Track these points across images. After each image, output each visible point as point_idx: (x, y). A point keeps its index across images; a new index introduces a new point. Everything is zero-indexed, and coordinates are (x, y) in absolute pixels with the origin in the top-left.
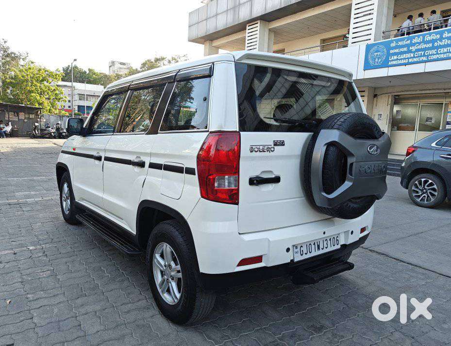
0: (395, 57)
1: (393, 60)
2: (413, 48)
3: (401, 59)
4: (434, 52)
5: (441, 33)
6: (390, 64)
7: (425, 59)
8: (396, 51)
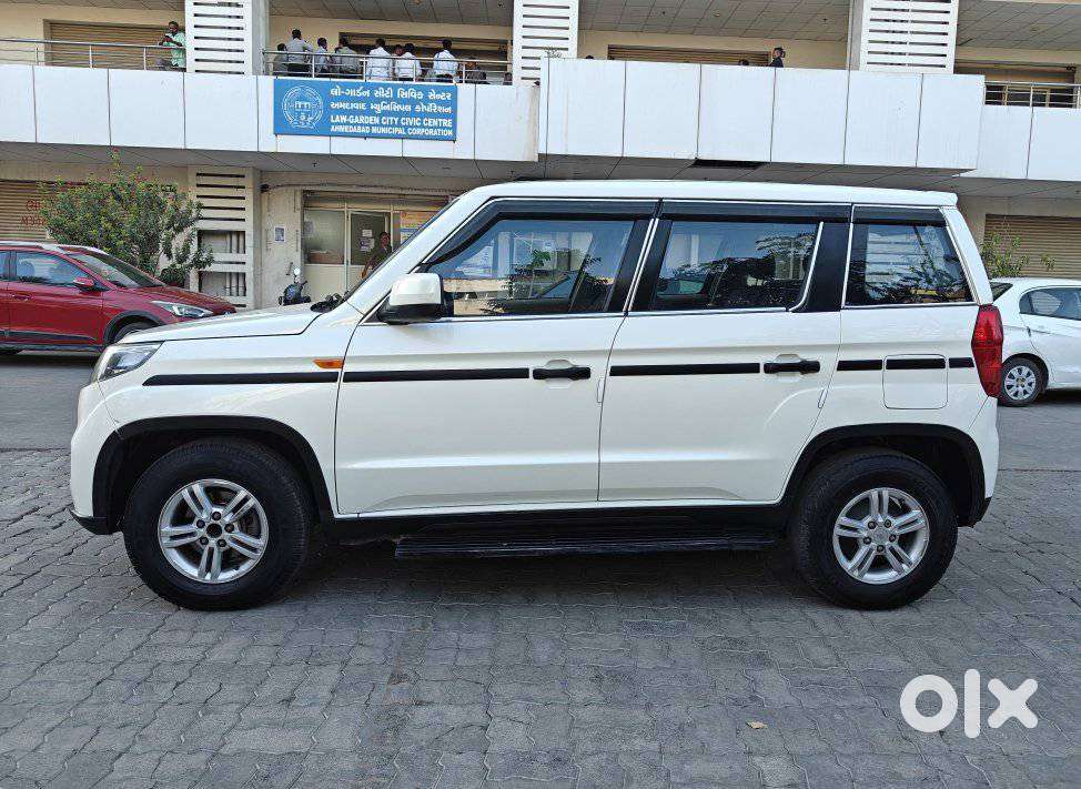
0: (344, 119)
1: (339, 124)
2: (379, 108)
3: (357, 124)
4: (416, 121)
5: (426, 90)
6: (332, 129)
7: (401, 131)
8: (345, 106)
